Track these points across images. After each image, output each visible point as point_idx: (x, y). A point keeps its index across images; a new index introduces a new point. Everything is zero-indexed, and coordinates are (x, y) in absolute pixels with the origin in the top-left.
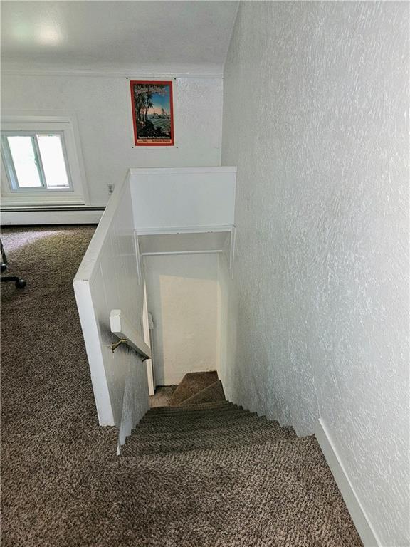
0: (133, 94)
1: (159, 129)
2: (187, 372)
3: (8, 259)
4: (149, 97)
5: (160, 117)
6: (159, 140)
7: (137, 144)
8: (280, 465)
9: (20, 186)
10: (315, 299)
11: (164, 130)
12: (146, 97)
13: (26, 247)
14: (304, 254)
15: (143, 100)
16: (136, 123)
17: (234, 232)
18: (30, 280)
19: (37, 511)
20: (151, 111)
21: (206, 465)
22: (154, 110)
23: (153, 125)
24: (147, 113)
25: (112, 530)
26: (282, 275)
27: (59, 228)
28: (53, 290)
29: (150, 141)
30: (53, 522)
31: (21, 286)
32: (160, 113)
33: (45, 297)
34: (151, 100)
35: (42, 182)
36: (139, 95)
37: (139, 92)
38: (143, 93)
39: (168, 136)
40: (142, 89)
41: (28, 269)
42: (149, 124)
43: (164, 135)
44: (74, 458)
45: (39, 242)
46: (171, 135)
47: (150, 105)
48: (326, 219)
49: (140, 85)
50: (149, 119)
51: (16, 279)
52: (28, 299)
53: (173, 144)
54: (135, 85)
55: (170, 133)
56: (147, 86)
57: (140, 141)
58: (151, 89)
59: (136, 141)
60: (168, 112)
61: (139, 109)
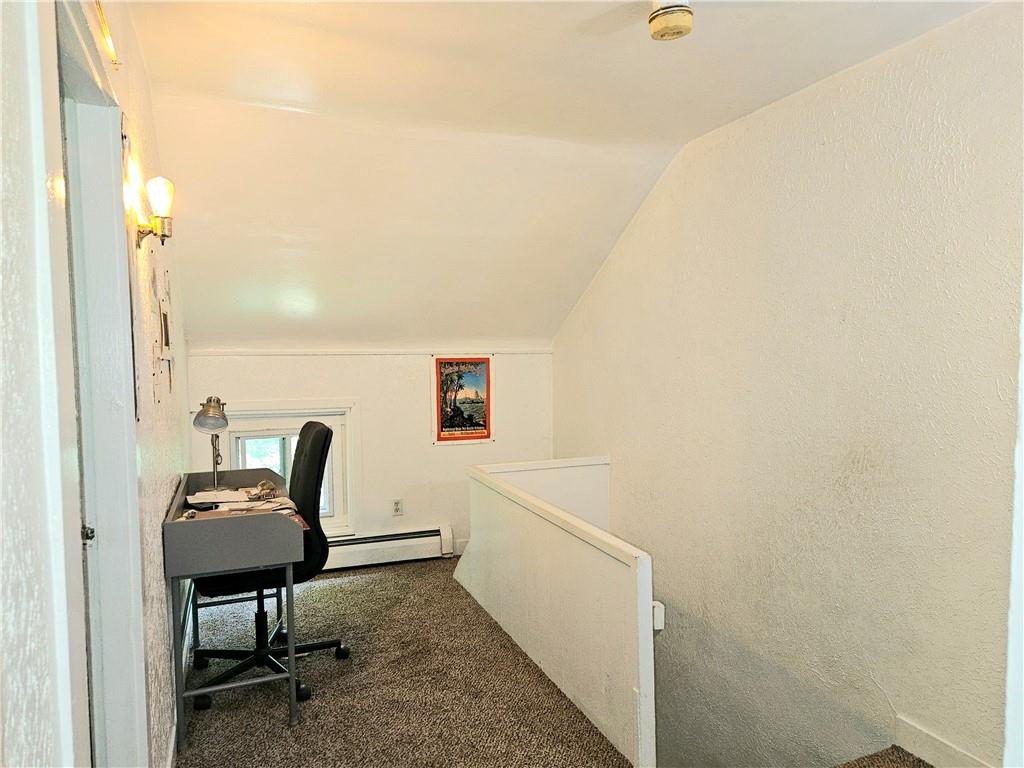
0: (440, 374)
1: (471, 417)
4: (460, 377)
5: (473, 402)
6: (470, 431)
7: (440, 439)
11: (478, 419)
12: (456, 378)
15: (452, 381)
16: (441, 411)
20: (461, 395)
22: (467, 393)
23: (462, 412)
24: (455, 397)
29: (457, 433)
31: (342, 655)
32: (472, 396)
34: (461, 382)
36: (447, 375)
37: (447, 372)
38: (450, 374)
39: (482, 425)
40: (451, 368)
42: (457, 411)
43: (478, 424)
46: (486, 425)
47: (461, 387)
49: (448, 363)
50: (458, 404)
53: (488, 436)
54: (442, 363)
55: (485, 422)
56: (457, 364)
57: (444, 434)
58: (462, 368)
59: (439, 435)
60: (483, 395)
61: (446, 393)
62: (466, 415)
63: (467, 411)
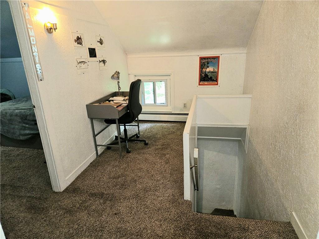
0: (200, 62)
1: (211, 78)
2: (215, 208)
3: (140, 133)
4: (208, 63)
5: (212, 72)
6: (211, 82)
7: (199, 85)
8: (270, 229)
9: (146, 103)
10: (292, 153)
11: (213, 78)
12: (206, 64)
13: (146, 129)
14: (287, 133)
15: (205, 65)
16: (200, 75)
17: (248, 128)
18: (150, 142)
19: (162, 222)
20: (208, 70)
21: (233, 222)
22: (210, 69)
23: (208, 76)
24: (206, 70)
25: (192, 235)
26: (275, 145)
27: (160, 122)
28: (159, 147)
29: (206, 83)
30: (169, 227)
31: (146, 144)
32: (212, 70)
33: (157, 149)
34: (208, 65)
35: (155, 102)
36: (203, 63)
37: (204, 61)
38: (204, 62)
39: (215, 81)
40: (205, 60)
41: (149, 138)
42: (206, 75)
43: (214, 80)
44: (175, 208)
45: (151, 128)
46: (217, 81)
47: (208, 67)
48: (297, 115)
49: (204, 58)
50: (206, 73)
51: (145, 141)
52: (149, 149)
53: (217, 84)
54: (201, 59)
55: (216, 79)
56: (207, 59)
57: (201, 83)
58: (209, 60)
59: (199, 83)
60: (216, 70)
61: (202, 69)
62: (209, 77)
63: (210, 75)
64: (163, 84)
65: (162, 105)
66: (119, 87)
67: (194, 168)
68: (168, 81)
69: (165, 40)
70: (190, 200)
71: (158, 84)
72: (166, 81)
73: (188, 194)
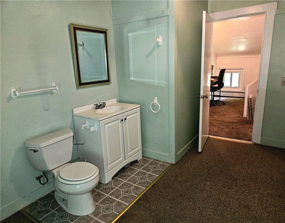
27: (233, 97)
64: (238, 74)
65: (235, 88)
66: (212, 74)
67: (250, 106)
68: (241, 72)
69: (242, 48)
70: (246, 117)
71: (234, 74)
72: (240, 73)
73: (245, 114)
